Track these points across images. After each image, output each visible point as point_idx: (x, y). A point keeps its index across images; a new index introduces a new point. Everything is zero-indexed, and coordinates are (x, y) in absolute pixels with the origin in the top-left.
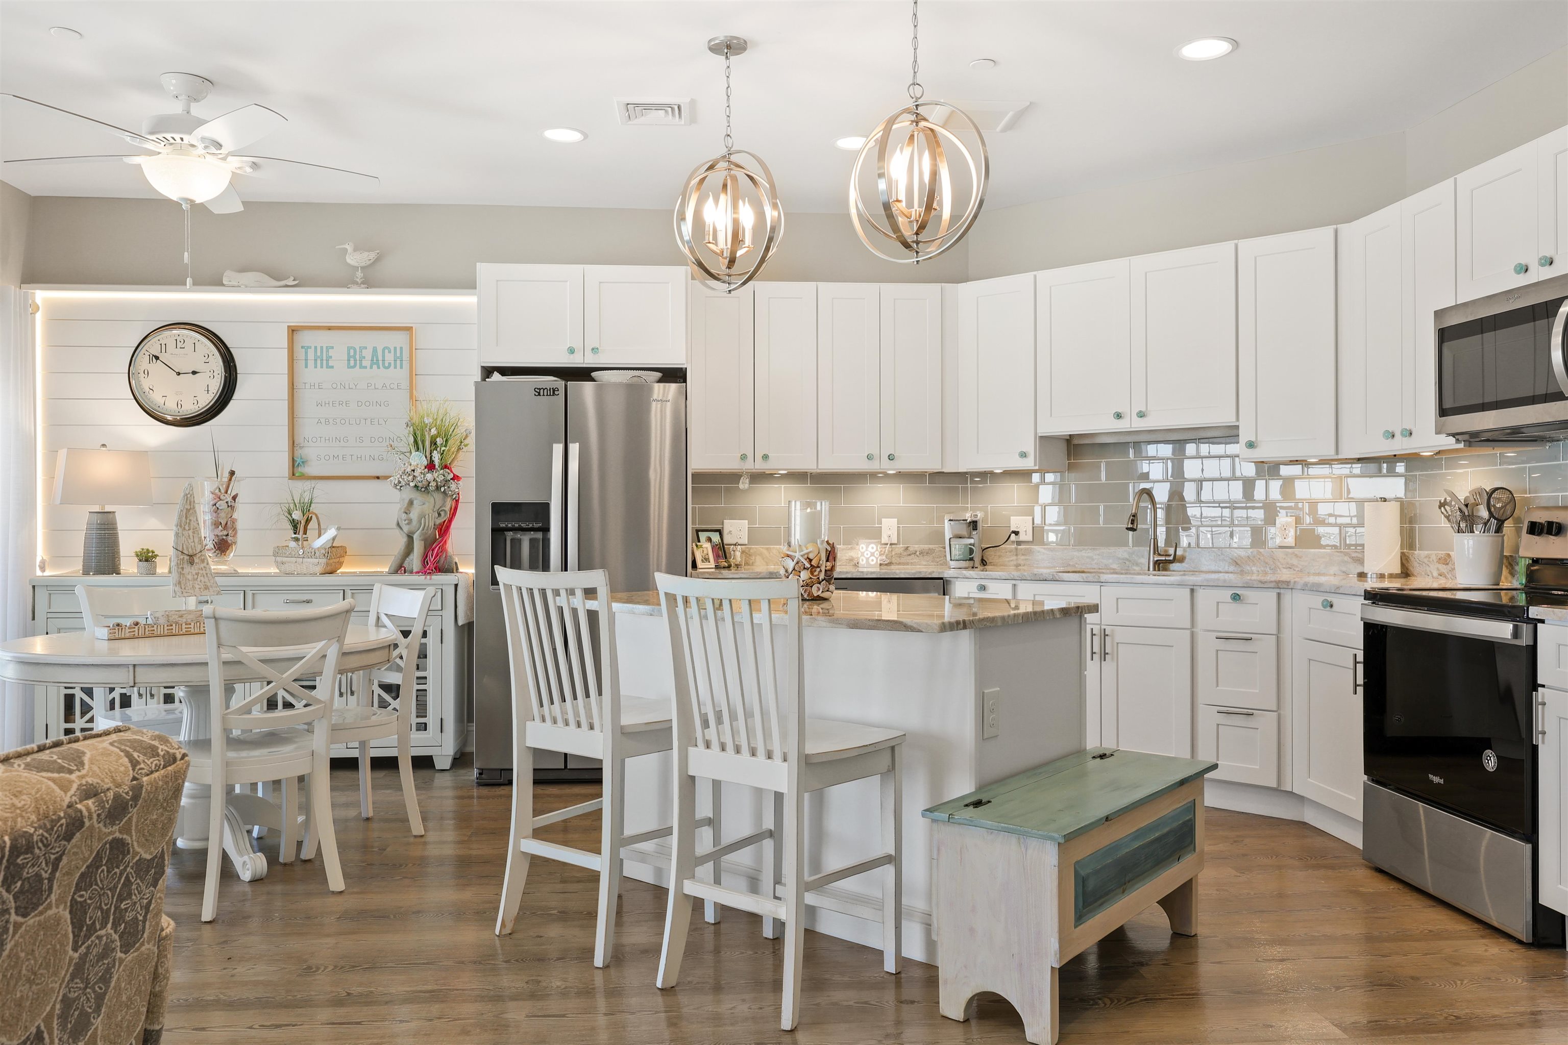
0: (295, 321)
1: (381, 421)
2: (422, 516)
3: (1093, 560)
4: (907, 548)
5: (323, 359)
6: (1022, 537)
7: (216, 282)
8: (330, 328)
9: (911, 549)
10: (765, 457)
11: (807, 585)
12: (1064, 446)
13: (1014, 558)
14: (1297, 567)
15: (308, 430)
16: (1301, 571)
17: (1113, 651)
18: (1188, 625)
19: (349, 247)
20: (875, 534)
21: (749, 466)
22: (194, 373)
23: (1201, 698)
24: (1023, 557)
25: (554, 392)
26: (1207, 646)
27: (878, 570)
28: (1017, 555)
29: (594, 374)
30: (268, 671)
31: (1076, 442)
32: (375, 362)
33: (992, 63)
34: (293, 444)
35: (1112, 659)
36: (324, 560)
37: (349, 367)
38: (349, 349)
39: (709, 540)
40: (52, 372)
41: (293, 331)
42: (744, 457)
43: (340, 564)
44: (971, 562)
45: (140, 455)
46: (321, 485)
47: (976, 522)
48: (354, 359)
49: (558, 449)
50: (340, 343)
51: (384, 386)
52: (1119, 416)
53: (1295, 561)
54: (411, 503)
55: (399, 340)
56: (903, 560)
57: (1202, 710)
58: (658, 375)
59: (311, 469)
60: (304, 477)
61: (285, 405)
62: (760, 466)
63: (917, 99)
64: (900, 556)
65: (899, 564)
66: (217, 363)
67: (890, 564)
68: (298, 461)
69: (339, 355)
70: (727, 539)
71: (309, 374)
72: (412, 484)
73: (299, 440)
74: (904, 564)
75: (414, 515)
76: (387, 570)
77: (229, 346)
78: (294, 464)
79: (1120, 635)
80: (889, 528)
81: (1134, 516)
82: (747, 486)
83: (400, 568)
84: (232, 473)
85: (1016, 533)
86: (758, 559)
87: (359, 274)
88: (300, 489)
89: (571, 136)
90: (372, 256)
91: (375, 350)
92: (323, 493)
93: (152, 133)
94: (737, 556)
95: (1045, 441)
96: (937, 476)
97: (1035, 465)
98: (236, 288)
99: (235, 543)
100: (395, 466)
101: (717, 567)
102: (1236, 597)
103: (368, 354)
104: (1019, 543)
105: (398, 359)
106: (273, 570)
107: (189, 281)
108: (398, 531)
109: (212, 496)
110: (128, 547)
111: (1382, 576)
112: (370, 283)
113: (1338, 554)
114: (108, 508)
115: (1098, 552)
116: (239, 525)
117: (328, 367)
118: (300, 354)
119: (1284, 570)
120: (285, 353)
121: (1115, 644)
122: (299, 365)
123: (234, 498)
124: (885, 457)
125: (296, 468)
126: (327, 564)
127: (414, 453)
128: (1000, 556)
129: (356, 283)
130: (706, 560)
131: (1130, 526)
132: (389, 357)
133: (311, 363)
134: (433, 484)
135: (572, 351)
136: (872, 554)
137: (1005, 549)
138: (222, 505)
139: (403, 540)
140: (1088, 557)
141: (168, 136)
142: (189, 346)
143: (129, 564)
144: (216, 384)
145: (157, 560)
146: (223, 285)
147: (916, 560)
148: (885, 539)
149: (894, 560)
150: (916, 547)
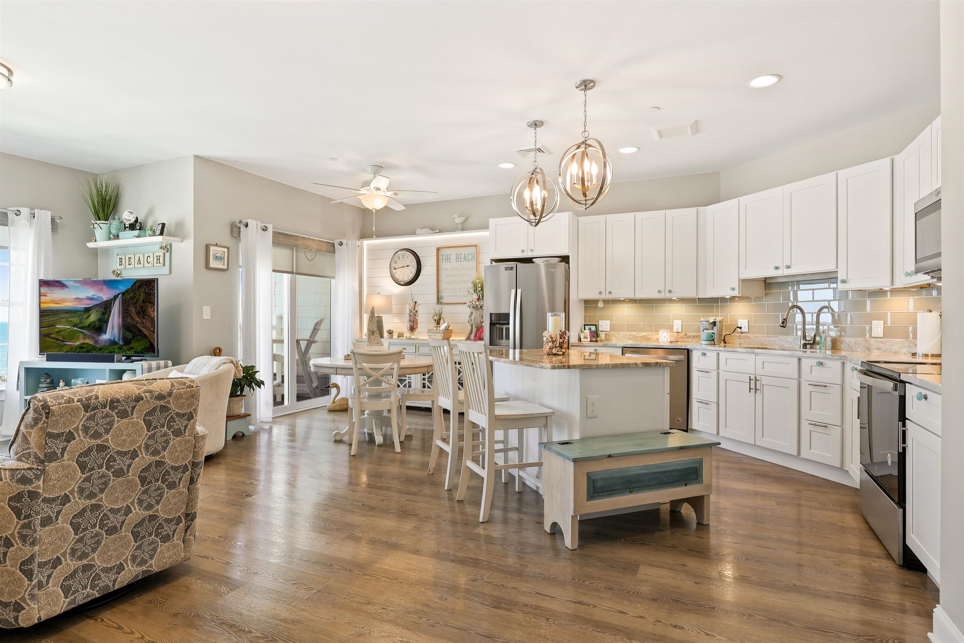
0: (439, 246)
1: (467, 282)
2: (475, 318)
3: (776, 342)
4: (686, 334)
5: (448, 259)
6: (743, 330)
7: (414, 233)
8: (450, 247)
9: (688, 335)
10: (610, 293)
11: (550, 349)
12: (763, 284)
13: (739, 340)
14: (883, 349)
15: (443, 286)
16: (885, 351)
17: (761, 388)
18: (797, 377)
19: (456, 216)
20: (670, 328)
21: (603, 296)
22: (408, 266)
23: (803, 416)
24: (743, 340)
25: (512, 268)
26: (806, 389)
27: (669, 344)
28: (740, 339)
29: (533, 260)
30: (372, 372)
31: (768, 281)
32: (465, 259)
33: (658, 109)
34: (438, 291)
35: (761, 393)
36: (442, 335)
37: (456, 261)
38: (456, 254)
39: (590, 329)
40: (369, 268)
41: (438, 249)
42: (600, 293)
43: (451, 336)
44: (713, 342)
45: (389, 297)
46: (445, 306)
47: (715, 322)
48: (458, 259)
49: (513, 291)
50: (453, 252)
51: (468, 268)
52: (777, 268)
53: (882, 346)
54: (472, 313)
55: (473, 250)
56: (684, 340)
57: (804, 424)
58: (559, 259)
59: (444, 301)
60: (442, 303)
61: (435, 277)
62: (608, 297)
63: (586, 138)
64: (682, 338)
65: (682, 342)
66: (414, 263)
67: (678, 341)
68: (440, 297)
69: (453, 257)
70: (600, 329)
71: (443, 265)
72: (472, 306)
73: (440, 290)
74: (684, 342)
75: (473, 318)
76: (464, 339)
77: (419, 256)
78: (438, 299)
79: (765, 381)
80: (677, 325)
81: (784, 320)
82: (602, 305)
83: (468, 338)
84: (416, 302)
85: (740, 328)
86: (614, 338)
87: (460, 226)
88: (438, 307)
89: (510, 166)
90: (463, 219)
91: (465, 254)
92: (446, 309)
93: (362, 188)
94: (602, 336)
95: (745, 282)
96: (701, 300)
97: (739, 294)
98: (420, 235)
99: (417, 328)
100: (468, 299)
101: (591, 341)
102: (821, 364)
103: (463, 256)
104: (742, 333)
105: (473, 257)
106: (427, 338)
107: (374, 237)
108: (468, 324)
109: (409, 311)
110: (386, 328)
111: (927, 355)
112: (463, 229)
113: (908, 342)
114: (380, 315)
115: (778, 338)
116: (419, 321)
117: (450, 262)
118: (441, 257)
119: (875, 351)
120: (435, 258)
121: (762, 386)
122: (440, 262)
123: (416, 312)
124: (667, 292)
125: (439, 300)
126: (444, 336)
127: (474, 294)
128: (732, 339)
129: (459, 230)
130: (586, 338)
131: (782, 325)
132: (470, 257)
133: (444, 261)
134: (479, 306)
135: (523, 251)
136: (665, 337)
137: (735, 335)
138: (412, 314)
139: (470, 327)
140: (773, 341)
141: (366, 188)
142: (406, 257)
143: (386, 334)
144: (414, 270)
145: (394, 333)
146: (416, 234)
147: (690, 340)
148: (675, 330)
149: (679, 340)
150: (691, 334)
